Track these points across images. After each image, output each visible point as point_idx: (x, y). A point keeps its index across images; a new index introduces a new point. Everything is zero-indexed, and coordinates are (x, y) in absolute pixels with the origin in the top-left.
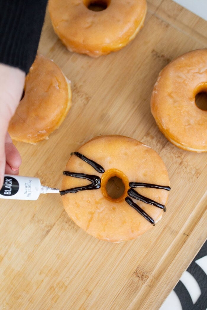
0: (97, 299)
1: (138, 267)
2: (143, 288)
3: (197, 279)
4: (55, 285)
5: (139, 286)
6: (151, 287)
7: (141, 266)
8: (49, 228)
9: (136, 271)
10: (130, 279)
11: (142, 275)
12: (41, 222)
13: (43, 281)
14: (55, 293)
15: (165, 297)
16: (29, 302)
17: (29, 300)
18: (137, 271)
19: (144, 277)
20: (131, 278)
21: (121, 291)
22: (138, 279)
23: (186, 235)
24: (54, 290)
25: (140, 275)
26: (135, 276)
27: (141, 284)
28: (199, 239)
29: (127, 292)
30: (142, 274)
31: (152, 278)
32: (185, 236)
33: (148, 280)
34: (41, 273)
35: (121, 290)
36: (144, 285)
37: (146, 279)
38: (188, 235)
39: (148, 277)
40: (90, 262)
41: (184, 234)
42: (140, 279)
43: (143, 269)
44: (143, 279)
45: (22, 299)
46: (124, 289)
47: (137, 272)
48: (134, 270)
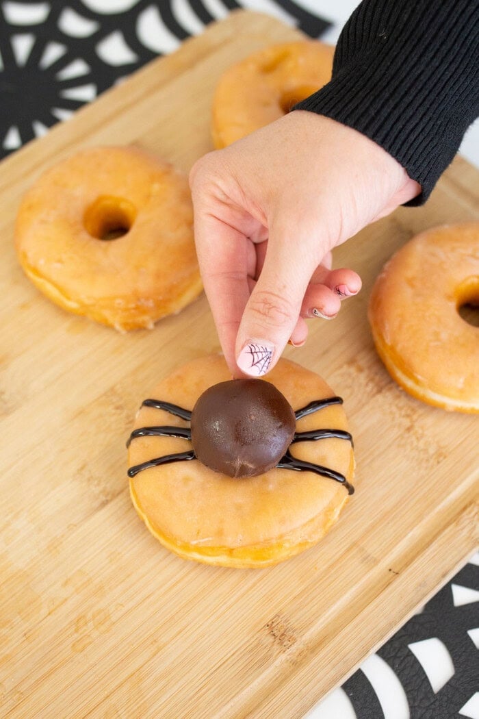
0: (173, 663)
1: (277, 615)
2: (277, 662)
3: (406, 685)
4: (90, 615)
5: (271, 655)
6: (296, 664)
7: (284, 614)
8: (109, 498)
9: (270, 623)
10: (255, 637)
11: (283, 635)
12: (96, 482)
13: (66, 600)
14: (85, 630)
15: (324, 692)
16: (24, 638)
17: (25, 634)
18: (273, 622)
19: (286, 638)
20: (257, 635)
21: (230, 658)
22: (271, 639)
23: (394, 572)
24: (86, 623)
25: (279, 633)
26: (267, 632)
27: (276, 654)
28: (420, 585)
29: (242, 661)
30: (282, 631)
31: (301, 646)
32: (392, 574)
33: (293, 648)
34: (66, 583)
35: (229, 655)
36: (283, 657)
37: (290, 643)
38: (397, 573)
39: (295, 640)
40: (177, 582)
41: (390, 570)
42: (278, 641)
43: (286, 621)
44: (283, 643)
45: (12, 628)
46: (237, 654)
47: (275, 624)
48: (267, 620)
